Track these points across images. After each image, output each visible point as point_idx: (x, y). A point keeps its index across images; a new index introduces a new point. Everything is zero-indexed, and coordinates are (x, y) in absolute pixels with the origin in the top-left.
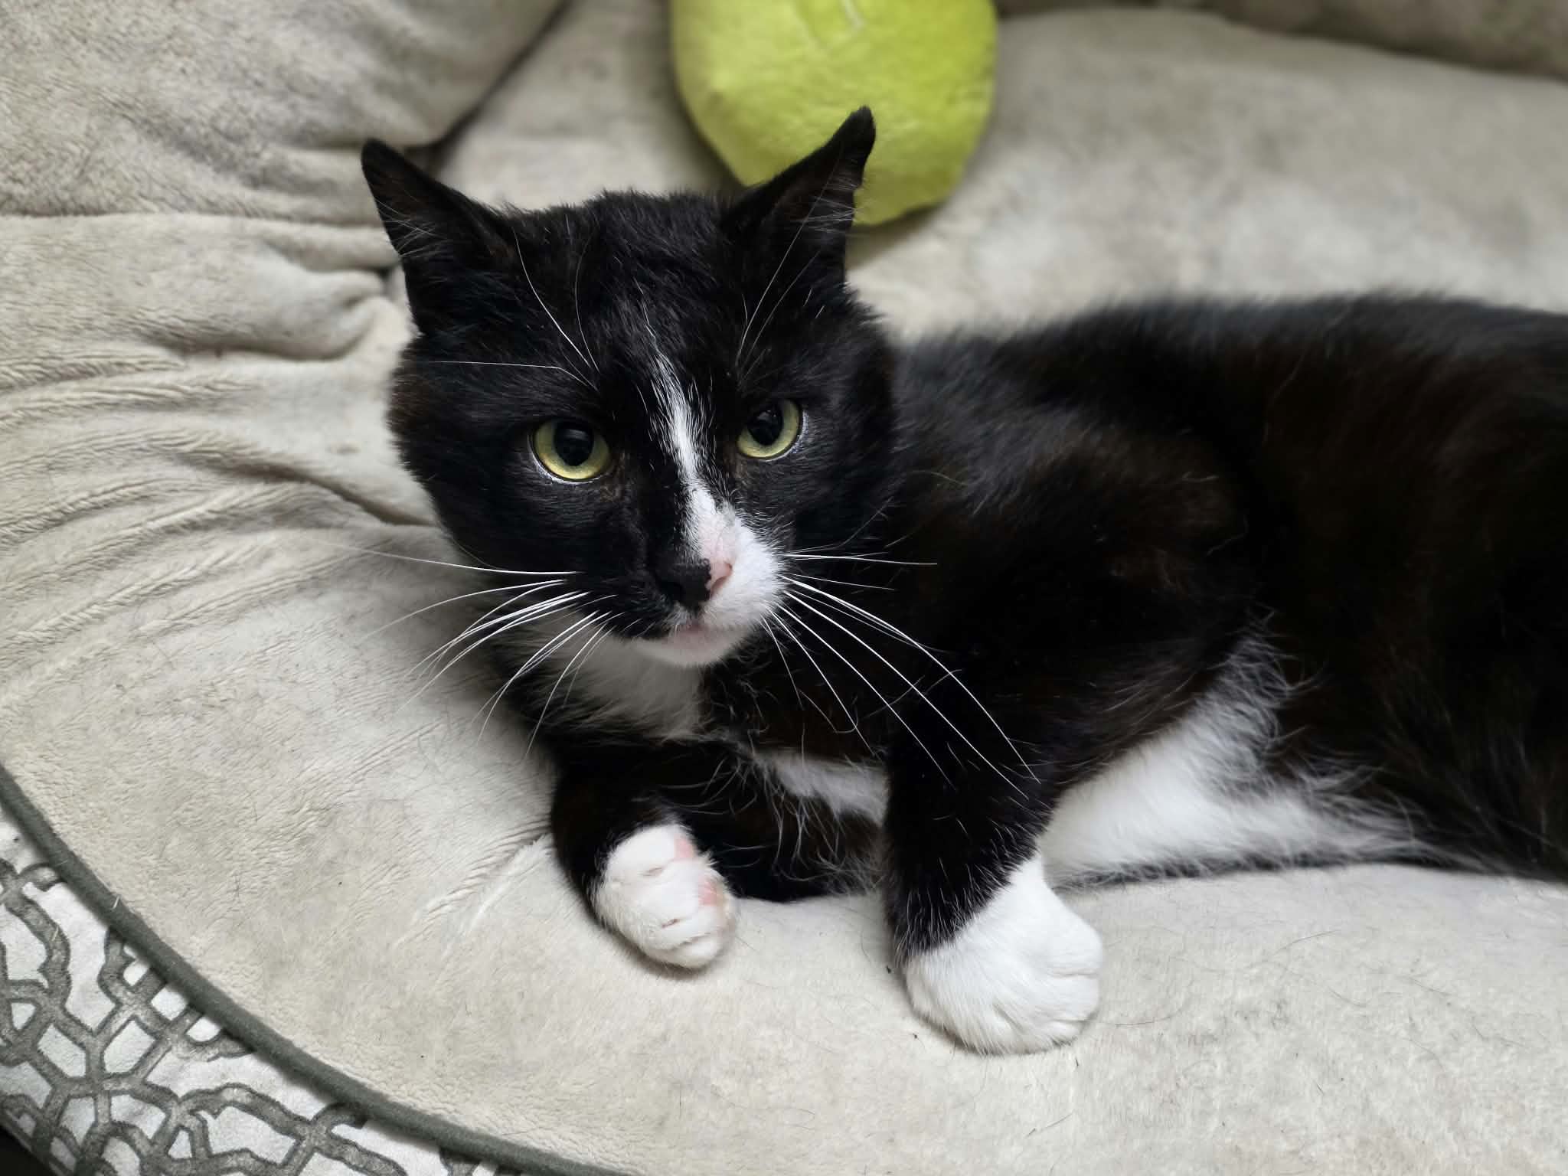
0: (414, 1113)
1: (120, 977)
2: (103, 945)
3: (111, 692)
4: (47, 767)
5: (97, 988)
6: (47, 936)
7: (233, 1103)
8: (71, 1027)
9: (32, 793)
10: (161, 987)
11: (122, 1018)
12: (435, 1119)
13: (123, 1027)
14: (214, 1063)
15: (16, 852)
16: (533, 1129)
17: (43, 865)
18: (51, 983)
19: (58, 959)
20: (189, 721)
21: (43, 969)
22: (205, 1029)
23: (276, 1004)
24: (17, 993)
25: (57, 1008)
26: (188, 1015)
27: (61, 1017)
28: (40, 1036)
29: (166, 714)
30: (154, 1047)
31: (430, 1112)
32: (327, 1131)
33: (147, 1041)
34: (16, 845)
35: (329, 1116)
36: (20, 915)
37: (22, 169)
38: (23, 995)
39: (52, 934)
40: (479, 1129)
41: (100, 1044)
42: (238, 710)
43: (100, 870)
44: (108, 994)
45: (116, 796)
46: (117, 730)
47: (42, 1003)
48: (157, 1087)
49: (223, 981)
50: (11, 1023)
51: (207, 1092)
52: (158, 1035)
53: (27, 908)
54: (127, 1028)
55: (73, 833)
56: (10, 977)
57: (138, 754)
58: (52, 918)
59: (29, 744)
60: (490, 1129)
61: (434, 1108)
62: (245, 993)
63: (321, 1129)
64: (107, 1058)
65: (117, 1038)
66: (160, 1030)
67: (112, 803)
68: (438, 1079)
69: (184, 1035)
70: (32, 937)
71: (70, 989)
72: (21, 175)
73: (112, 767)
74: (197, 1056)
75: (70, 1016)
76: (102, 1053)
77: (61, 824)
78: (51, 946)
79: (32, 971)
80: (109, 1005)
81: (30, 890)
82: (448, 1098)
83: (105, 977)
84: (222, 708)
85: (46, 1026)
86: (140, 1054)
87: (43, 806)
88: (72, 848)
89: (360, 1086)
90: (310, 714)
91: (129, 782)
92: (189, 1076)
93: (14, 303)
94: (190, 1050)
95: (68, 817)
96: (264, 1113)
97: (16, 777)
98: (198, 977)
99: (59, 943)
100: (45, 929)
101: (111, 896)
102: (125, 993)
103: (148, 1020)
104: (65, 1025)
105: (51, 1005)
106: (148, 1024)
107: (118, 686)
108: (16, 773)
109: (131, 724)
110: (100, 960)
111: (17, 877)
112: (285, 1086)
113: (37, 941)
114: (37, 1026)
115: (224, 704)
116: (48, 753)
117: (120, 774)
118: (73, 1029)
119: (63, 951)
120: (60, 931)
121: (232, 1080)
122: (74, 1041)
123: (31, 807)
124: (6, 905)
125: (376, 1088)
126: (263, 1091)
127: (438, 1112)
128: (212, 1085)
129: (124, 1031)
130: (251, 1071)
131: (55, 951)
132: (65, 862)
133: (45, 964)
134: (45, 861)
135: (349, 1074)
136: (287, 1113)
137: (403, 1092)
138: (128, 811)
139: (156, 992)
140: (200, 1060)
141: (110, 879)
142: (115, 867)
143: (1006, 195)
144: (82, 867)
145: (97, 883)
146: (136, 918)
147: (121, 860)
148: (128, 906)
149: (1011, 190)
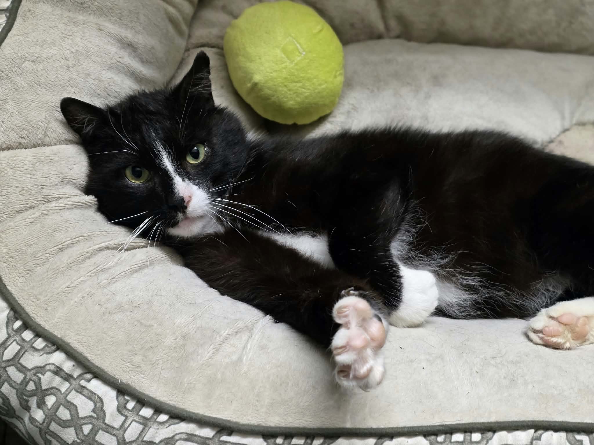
0: (251, 425)
1: (125, 407)
2: (116, 398)
3: (97, 307)
4: (80, 337)
5: (117, 413)
6: (93, 399)
7: (180, 439)
8: (109, 429)
9: (76, 348)
10: (142, 408)
11: (129, 422)
12: (258, 426)
13: (130, 424)
14: (169, 428)
15: (74, 370)
16: (295, 421)
17: (86, 373)
18: (97, 415)
19: (99, 406)
20: (128, 313)
21: (94, 411)
22: (163, 418)
23: (190, 402)
24: (84, 422)
25: (101, 424)
26: (155, 415)
27: (104, 426)
28: (96, 435)
29: (120, 312)
30: (144, 429)
31: (256, 424)
32: (218, 440)
33: (141, 427)
34: (73, 368)
35: (218, 435)
36: (80, 393)
37: (24, 133)
38: (86, 422)
39: (95, 397)
40: (275, 425)
41: (121, 432)
42: (145, 307)
43: (110, 371)
44: (122, 414)
45: (109, 344)
46: (104, 320)
47: (95, 423)
48: (148, 441)
49: (166, 400)
50: (83, 433)
51: (169, 438)
52: (145, 424)
53: (83, 390)
54: (132, 424)
55: (96, 359)
56: (80, 416)
57: (113, 328)
58: (94, 392)
59: (72, 331)
60: (279, 424)
61: (257, 422)
62: (175, 402)
63: (216, 440)
64: (126, 436)
65: (129, 428)
66: (145, 422)
67: (109, 346)
68: (257, 412)
69: (155, 421)
70: (87, 400)
71: (106, 416)
72: (24, 136)
73: (105, 333)
74: (162, 427)
75: (108, 425)
76: (123, 435)
77: (91, 357)
78: (95, 402)
79: (89, 412)
80: (123, 418)
81: (83, 383)
82: (262, 418)
83: (120, 409)
84: (139, 307)
85: (98, 431)
86: (139, 432)
87: (82, 351)
88: (97, 364)
89: (229, 421)
90: (170, 306)
91: (112, 338)
92: (160, 435)
93: (31, 178)
94: (159, 425)
95: (93, 353)
96: (193, 439)
97: (69, 343)
98: (157, 400)
99: (98, 400)
100: (91, 396)
101: (117, 380)
102: (128, 413)
103: (140, 420)
104: (106, 429)
105: (100, 423)
106: (141, 421)
107: (99, 304)
108: (69, 342)
109: (108, 317)
110: (116, 403)
111: (75, 379)
112: (199, 429)
113: (89, 401)
114: (94, 432)
115: (139, 306)
116: (79, 332)
117: (109, 336)
118: (110, 430)
119: (101, 403)
120: (98, 396)
121: (178, 432)
122: (111, 434)
123: (78, 352)
124: (75, 390)
125: (234, 420)
126: (191, 433)
127: (260, 423)
128: (170, 435)
129: (131, 426)
130: (184, 427)
131: (97, 403)
132: (96, 370)
133: (94, 409)
134: (86, 371)
135: (224, 418)
136: (202, 437)
137: (245, 419)
138: (115, 348)
139: (140, 410)
140: (163, 428)
141: (115, 374)
142: (115, 369)
143: (351, 107)
144: (103, 371)
145: (110, 376)
146: (128, 385)
147: (117, 366)
148: (124, 381)
149: (353, 105)
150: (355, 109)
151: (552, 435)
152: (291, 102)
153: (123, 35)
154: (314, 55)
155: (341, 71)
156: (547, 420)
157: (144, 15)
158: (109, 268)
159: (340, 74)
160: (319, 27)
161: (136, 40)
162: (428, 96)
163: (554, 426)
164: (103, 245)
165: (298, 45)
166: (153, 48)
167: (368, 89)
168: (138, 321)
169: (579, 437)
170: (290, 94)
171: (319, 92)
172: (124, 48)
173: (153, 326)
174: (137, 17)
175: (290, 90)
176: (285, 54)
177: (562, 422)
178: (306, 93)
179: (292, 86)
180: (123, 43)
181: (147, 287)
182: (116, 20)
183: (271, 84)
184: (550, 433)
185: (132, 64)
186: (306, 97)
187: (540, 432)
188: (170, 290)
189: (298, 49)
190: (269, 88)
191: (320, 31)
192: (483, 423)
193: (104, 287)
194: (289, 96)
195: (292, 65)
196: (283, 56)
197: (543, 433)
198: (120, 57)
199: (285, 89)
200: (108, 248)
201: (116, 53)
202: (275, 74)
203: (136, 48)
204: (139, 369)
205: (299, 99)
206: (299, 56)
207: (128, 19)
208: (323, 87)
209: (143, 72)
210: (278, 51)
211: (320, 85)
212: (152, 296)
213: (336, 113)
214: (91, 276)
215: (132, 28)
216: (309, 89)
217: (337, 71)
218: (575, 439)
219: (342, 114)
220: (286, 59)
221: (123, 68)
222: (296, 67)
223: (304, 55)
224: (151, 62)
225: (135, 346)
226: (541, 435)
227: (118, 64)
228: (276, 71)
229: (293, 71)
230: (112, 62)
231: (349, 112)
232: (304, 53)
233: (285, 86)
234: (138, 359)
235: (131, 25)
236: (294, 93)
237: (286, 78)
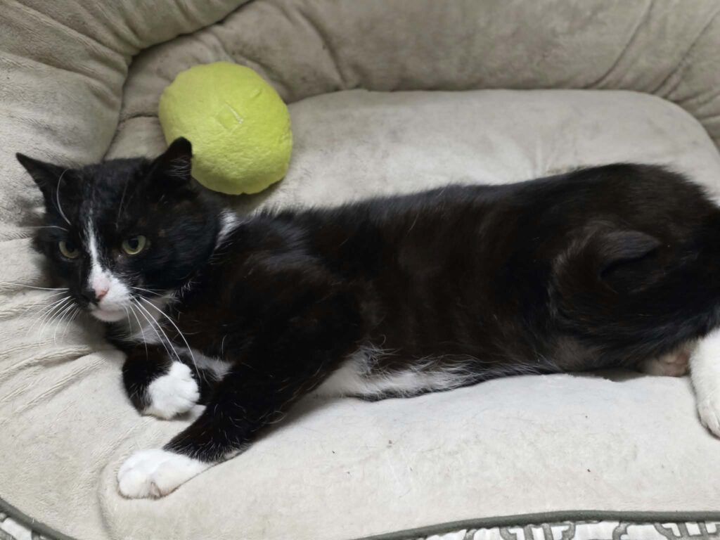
2: (31, 538)
3: (11, 439)
20: (44, 445)
29: (34, 443)
39: (10, 538)
42: (62, 436)
43: (24, 509)
46: (17, 454)
58: (8, 532)
73: (17, 468)
77: (3, 495)
84: (55, 437)
88: (10, 503)
90: (89, 432)
91: (26, 473)
95: (5, 491)
100: (6, 537)
101: (31, 519)
107: (13, 436)
109: (22, 450)
115: (56, 435)
120: (13, 537)
132: (9, 509)
138: (29, 484)
141: (28, 513)
142: (29, 508)
143: (304, 171)
144: (16, 510)
145: (24, 515)
146: (43, 524)
147: (30, 504)
148: (39, 521)
149: (306, 170)
150: (307, 173)
151: (485, 532)
152: (235, 173)
153: (39, 119)
154: (254, 121)
155: (287, 135)
156: (479, 517)
157: (62, 94)
158: (29, 390)
159: (287, 138)
160: (256, 91)
161: (54, 122)
162: (386, 154)
163: (486, 523)
164: (23, 363)
165: (234, 112)
166: (75, 127)
167: (321, 150)
168: (53, 453)
169: (512, 531)
170: (232, 165)
171: (264, 160)
172: (41, 133)
173: (68, 458)
174: (54, 98)
175: (231, 160)
176: (221, 123)
177: (495, 518)
178: (249, 161)
179: (232, 155)
180: (39, 128)
181: (65, 411)
182: (30, 104)
183: (209, 155)
184: (482, 531)
185: (52, 149)
186: (250, 166)
187: (472, 531)
188: (92, 412)
189: (234, 117)
190: (208, 160)
191: (258, 95)
192: (412, 530)
193: (21, 414)
194: (231, 167)
195: (230, 134)
196: (220, 125)
197: (475, 532)
198: (37, 144)
199: (226, 160)
200: (29, 365)
201: (32, 139)
202: (212, 145)
203: (55, 131)
204: (53, 507)
205: (241, 169)
206: (236, 124)
207: (44, 101)
208: (267, 154)
209: (66, 156)
210: (213, 120)
211: (264, 152)
212: (70, 421)
213: (289, 179)
214: (7, 401)
215: (48, 110)
216: (251, 158)
217: (281, 136)
218: (509, 533)
219: (295, 180)
220: (223, 127)
221: (42, 154)
222: (234, 136)
223: (242, 122)
224: (75, 144)
225: (49, 482)
226: (473, 534)
227: (35, 151)
228: (213, 141)
229: (231, 140)
230: (28, 150)
231: (301, 178)
232: (242, 120)
233: (226, 156)
234: (52, 496)
235: (47, 107)
236: (236, 163)
237: (225, 148)
